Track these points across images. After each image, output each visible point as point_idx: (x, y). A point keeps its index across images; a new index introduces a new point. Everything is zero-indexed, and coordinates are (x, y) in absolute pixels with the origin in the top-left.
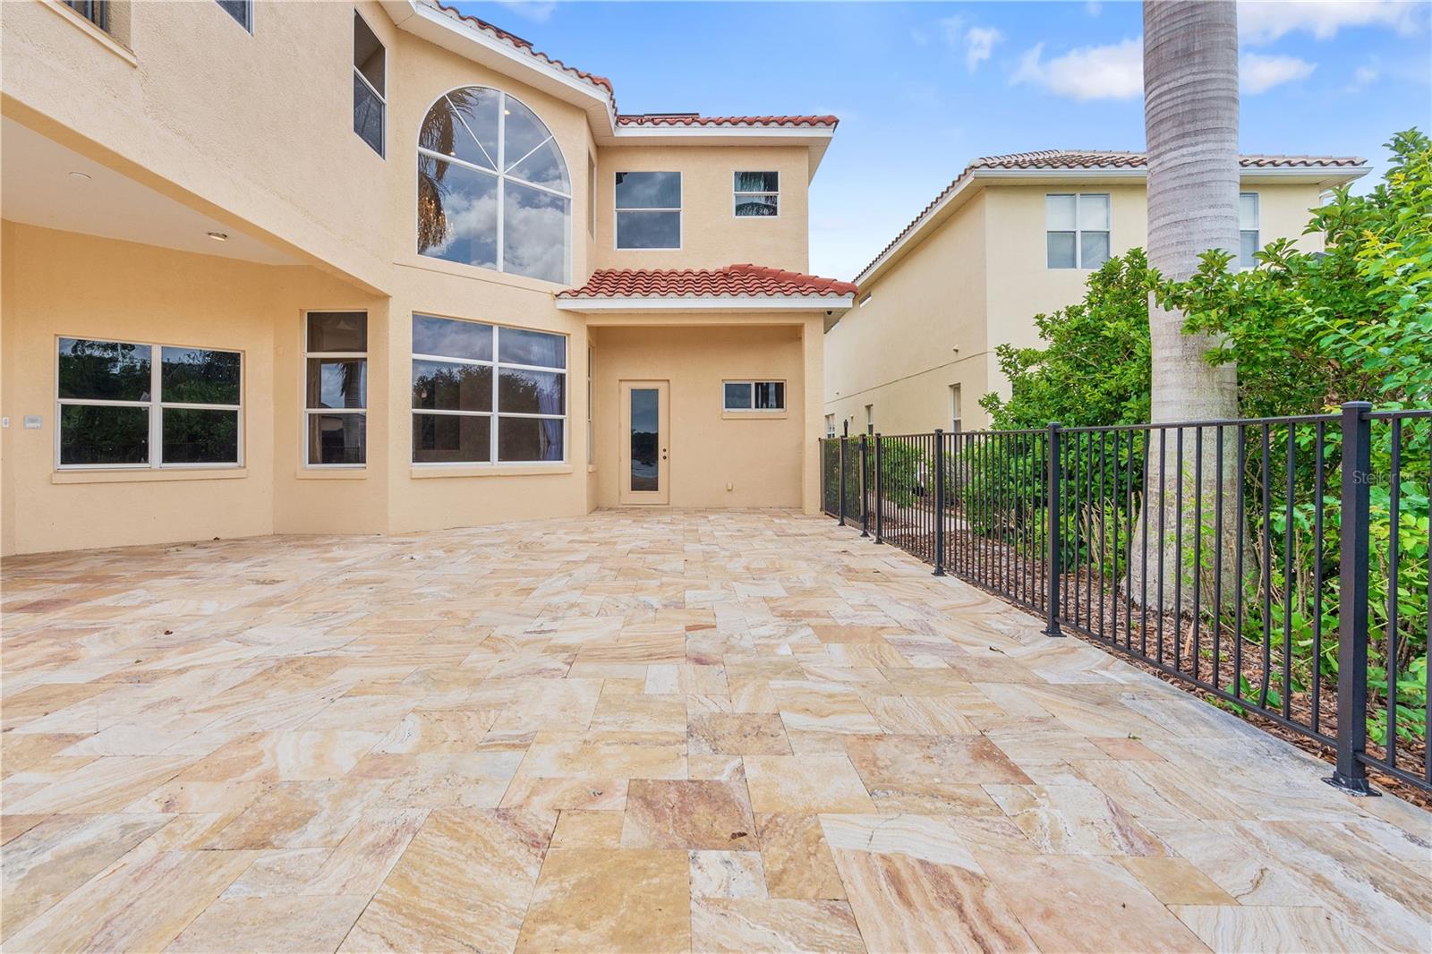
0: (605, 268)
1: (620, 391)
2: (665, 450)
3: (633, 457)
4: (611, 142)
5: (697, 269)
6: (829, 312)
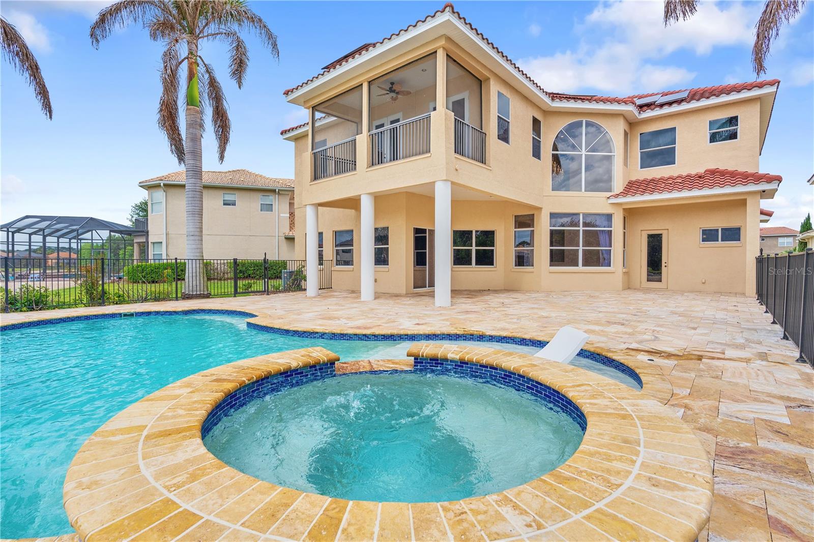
0: (634, 179)
1: (641, 235)
2: (666, 263)
3: (648, 266)
4: (637, 121)
5: (685, 174)
6: (764, 191)
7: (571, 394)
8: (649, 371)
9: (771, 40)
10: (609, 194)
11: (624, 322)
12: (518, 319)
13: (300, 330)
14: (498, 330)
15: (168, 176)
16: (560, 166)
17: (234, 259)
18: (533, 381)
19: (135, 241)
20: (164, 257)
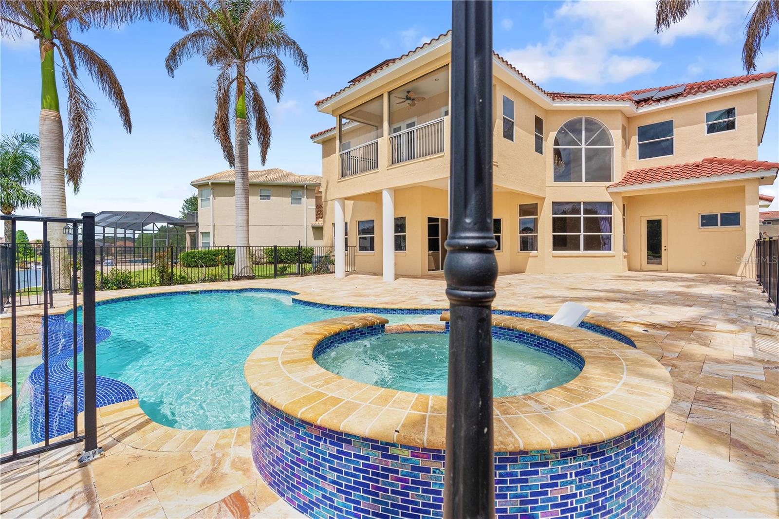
0: (632, 170)
1: (641, 221)
2: (665, 247)
3: (648, 250)
4: (635, 115)
5: (682, 163)
6: (762, 178)
7: (573, 346)
8: (644, 339)
9: (762, 39)
10: (608, 184)
11: (623, 300)
12: (525, 297)
13: (338, 305)
14: (508, 306)
15: (215, 176)
16: (561, 158)
17: (274, 246)
18: (542, 338)
19: (187, 231)
20: (211, 245)
